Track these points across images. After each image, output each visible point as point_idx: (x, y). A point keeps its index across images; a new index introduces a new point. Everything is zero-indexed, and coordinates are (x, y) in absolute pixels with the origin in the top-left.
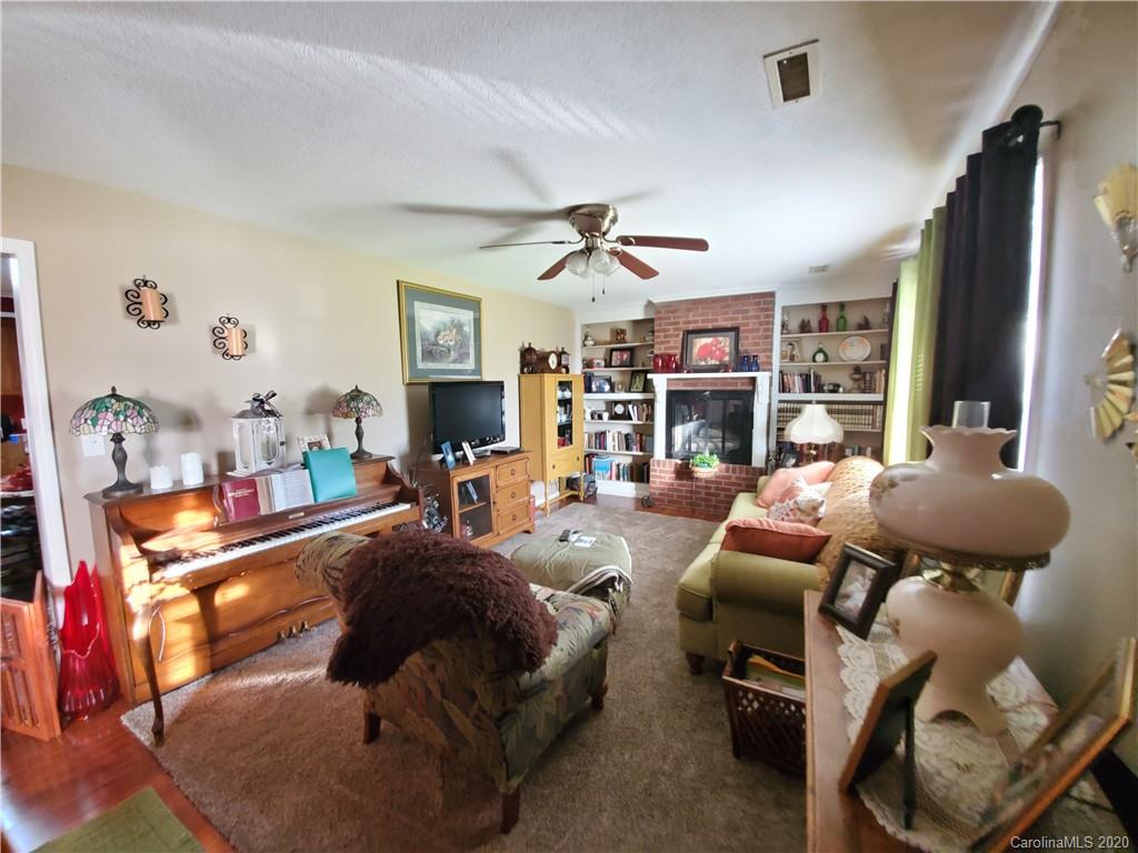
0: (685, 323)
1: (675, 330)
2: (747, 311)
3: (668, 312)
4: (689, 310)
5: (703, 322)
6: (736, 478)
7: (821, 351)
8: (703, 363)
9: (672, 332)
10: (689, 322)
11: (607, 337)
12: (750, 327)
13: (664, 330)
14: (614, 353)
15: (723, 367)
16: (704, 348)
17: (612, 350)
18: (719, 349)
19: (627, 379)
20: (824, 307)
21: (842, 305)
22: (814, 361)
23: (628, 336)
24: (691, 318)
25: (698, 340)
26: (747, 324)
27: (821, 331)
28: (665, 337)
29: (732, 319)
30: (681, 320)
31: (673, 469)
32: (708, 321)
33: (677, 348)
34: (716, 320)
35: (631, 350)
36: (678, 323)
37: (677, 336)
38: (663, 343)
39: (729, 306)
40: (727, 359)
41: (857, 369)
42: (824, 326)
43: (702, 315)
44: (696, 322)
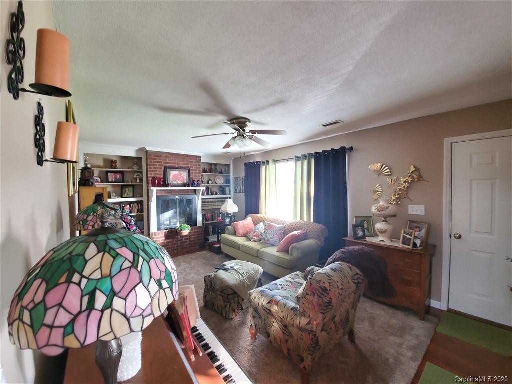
0: (164, 163)
1: (160, 166)
2: (192, 162)
3: (156, 156)
4: (167, 157)
5: (174, 164)
6: (194, 233)
7: (210, 180)
8: (175, 183)
9: (158, 166)
10: (167, 163)
11: (101, 163)
12: (194, 169)
13: (154, 165)
14: (110, 174)
15: (184, 186)
16: (175, 176)
17: (107, 172)
18: (182, 177)
19: (119, 190)
20: (211, 164)
21: (216, 165)
22: (208, 183)
23: (119, 164)
24: (168, 161)
25: (172, 172)
26: (193, 168)
27: (211, 173)
28: (155, 168)
29: (186, 164)
30: (163, 161)
31: (163, 235)
32: (176, 164)
33: (161, 175)
34: (180, 164)
35: (122, 173)
36: (161, 163)
37: (161, 169)
38: (153, 171)
39: (185, 159)
40: (186, 181)
41: (221, 187)
42: (211, 171)
43: (173, 160)
44: (170, 163)
